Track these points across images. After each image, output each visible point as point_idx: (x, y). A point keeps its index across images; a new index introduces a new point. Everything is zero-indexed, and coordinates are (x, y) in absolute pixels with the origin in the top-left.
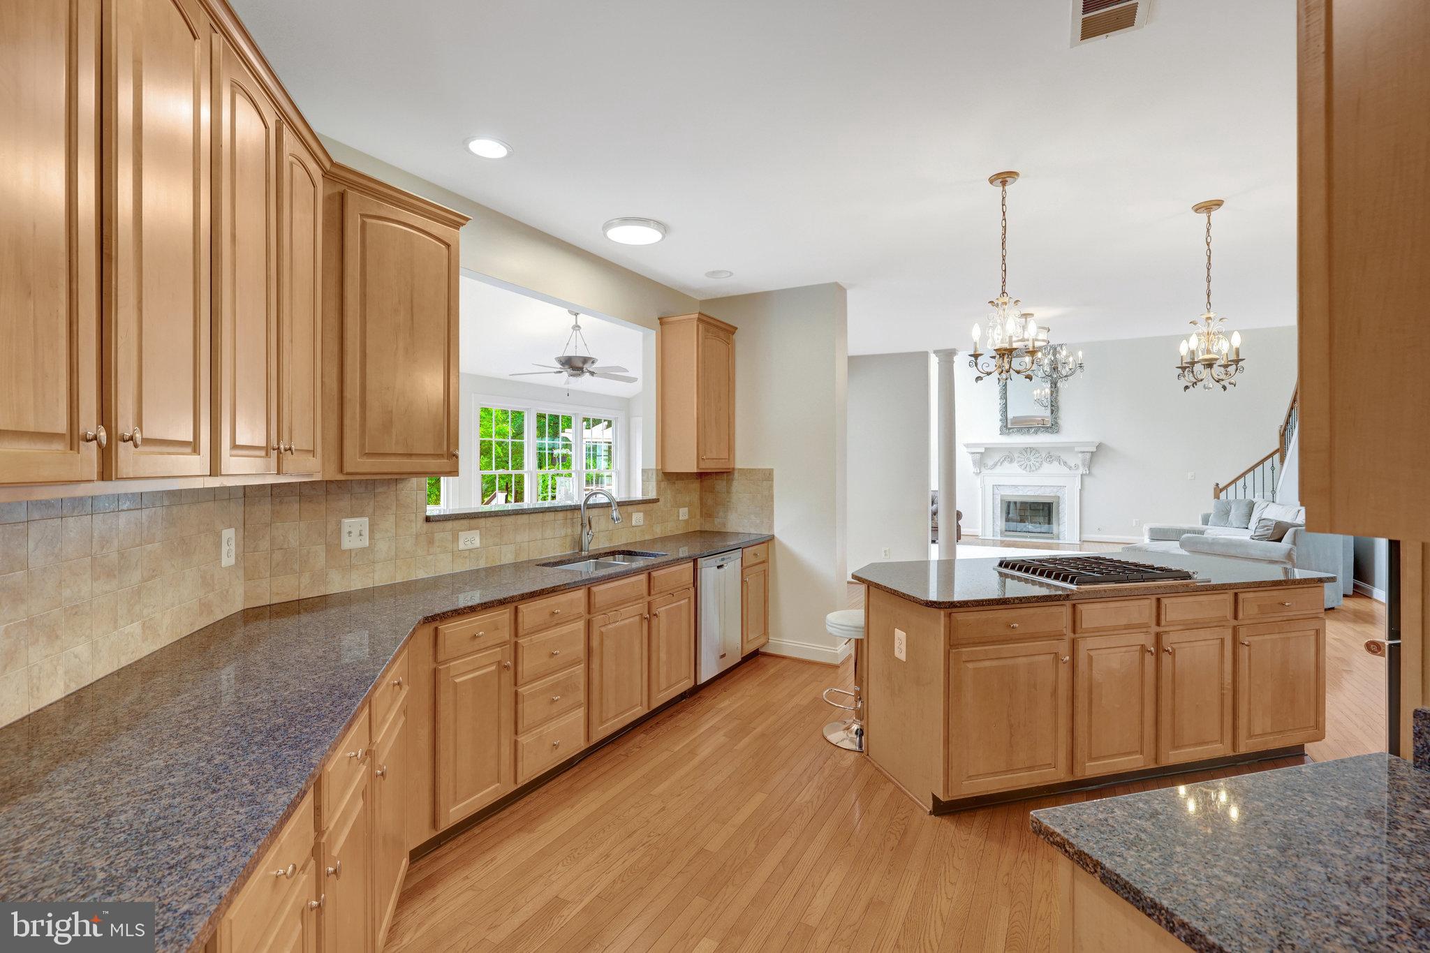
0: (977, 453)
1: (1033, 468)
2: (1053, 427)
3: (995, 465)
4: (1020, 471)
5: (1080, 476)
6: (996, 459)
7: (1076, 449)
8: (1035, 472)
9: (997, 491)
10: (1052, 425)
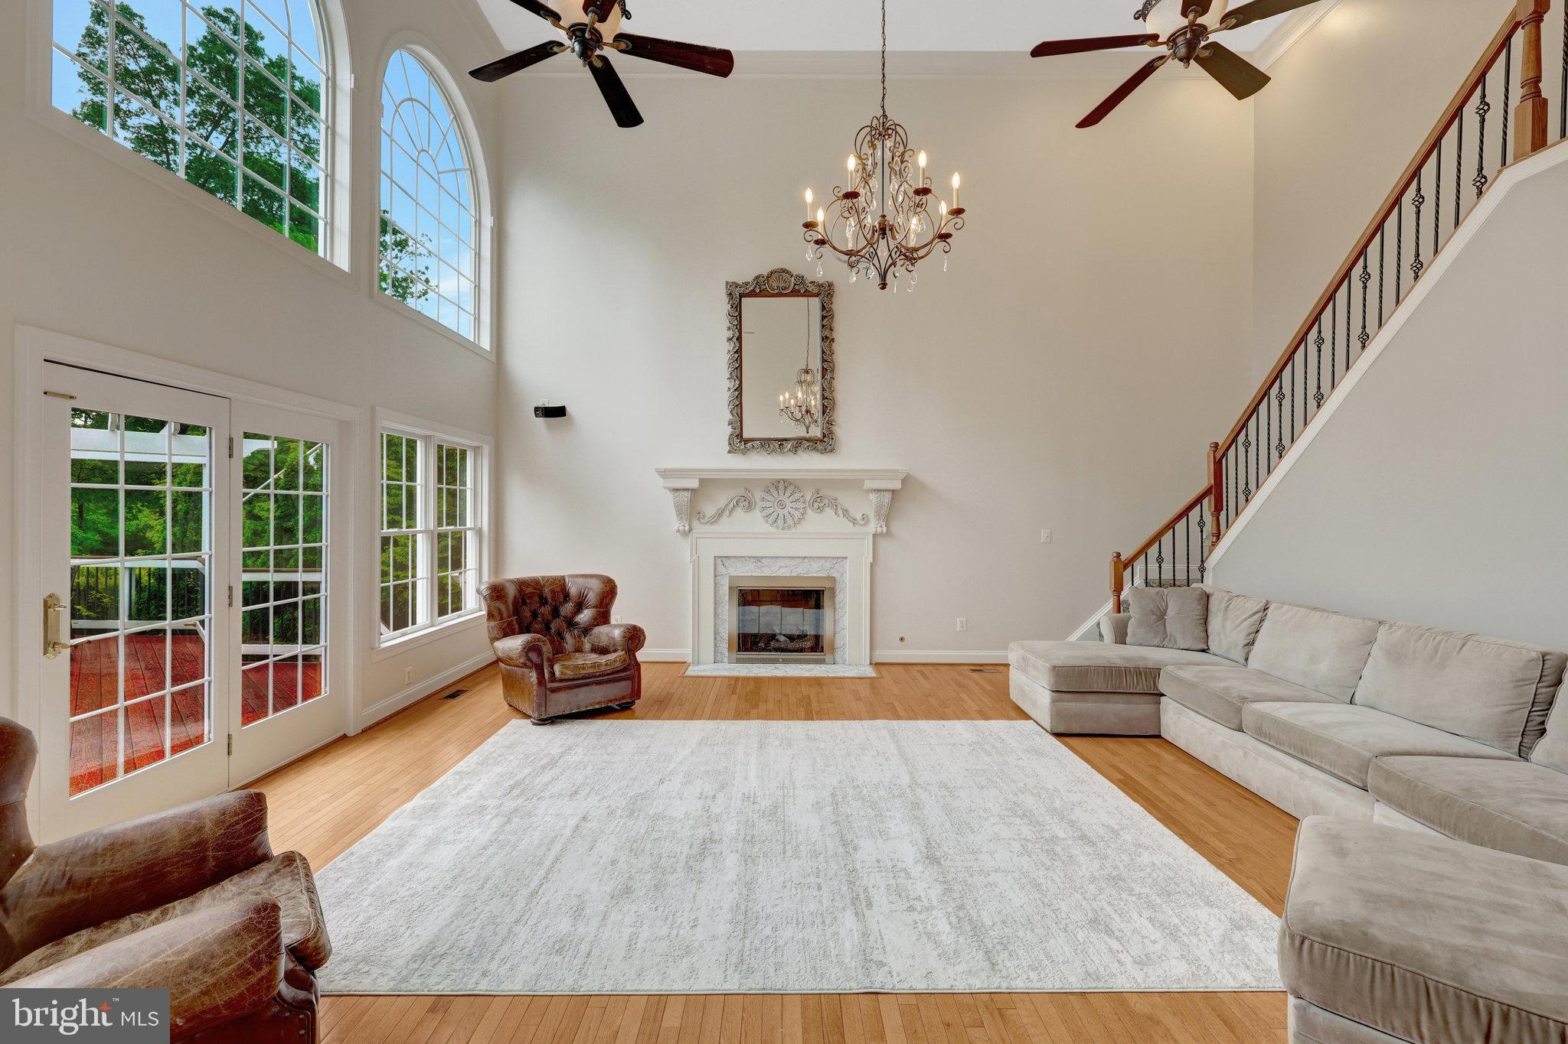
0: (684, 490)
1: (790, 522)
2: (825, 443)
3: (720, 514)
4: (765, 527)
5: (871, 537)
6: (722, 503)
7: (868, 485)
8: (793, 530)
9: (721, 569)
10: (824, 436)
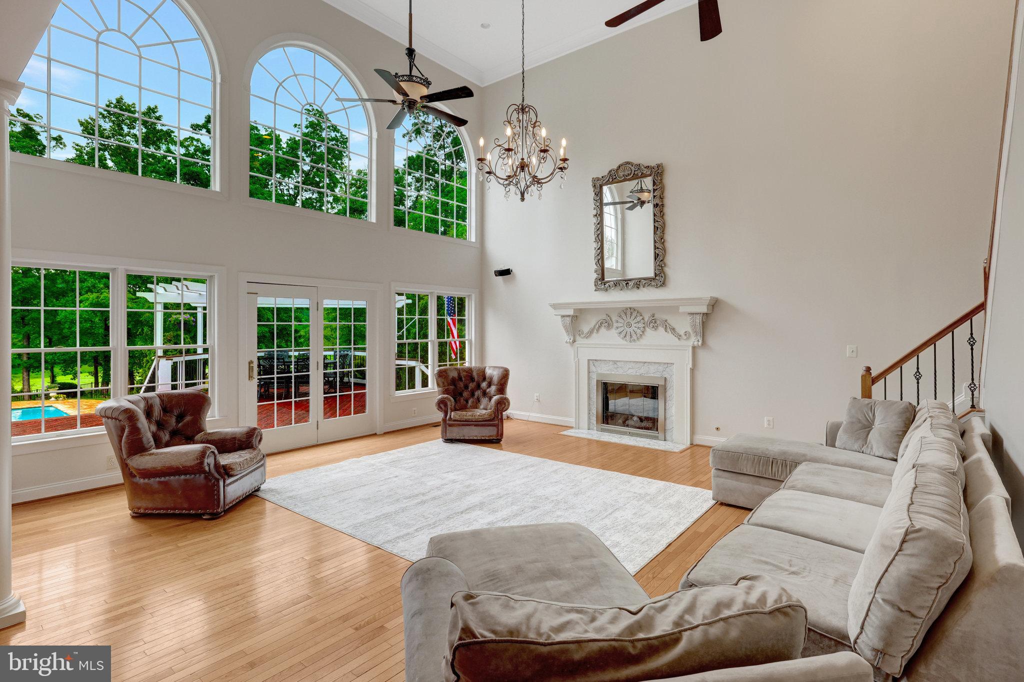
0: (567, 316)
1: (634, 337)
3: (591, 332)
4: (619, 341)
5: (691, 348)
6: (592, 324)
7: (682, 309)
8: (638, 343)
9: (593, 368)
10: (656, 275)
